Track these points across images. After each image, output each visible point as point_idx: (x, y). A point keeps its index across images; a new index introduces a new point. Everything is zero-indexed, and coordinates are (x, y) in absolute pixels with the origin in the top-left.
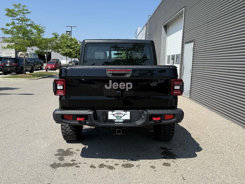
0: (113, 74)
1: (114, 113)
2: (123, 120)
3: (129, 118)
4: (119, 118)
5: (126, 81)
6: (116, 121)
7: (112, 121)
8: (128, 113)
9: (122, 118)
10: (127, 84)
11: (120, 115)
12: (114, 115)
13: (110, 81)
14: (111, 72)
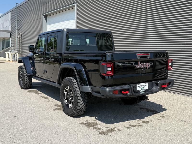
0: (141, 57)
1: (140, 85)
2: (145, 89)
3: (147, 88)
4: (142, 88)
5: (147, 62)
6: (141, 91)
7: (139, 91)
8: (147, 84)
9: (144, 89)
10: (148, 63)
11: (143, 87)
12: (139, 87)
13: (139, 62)
14: (140, 56)
